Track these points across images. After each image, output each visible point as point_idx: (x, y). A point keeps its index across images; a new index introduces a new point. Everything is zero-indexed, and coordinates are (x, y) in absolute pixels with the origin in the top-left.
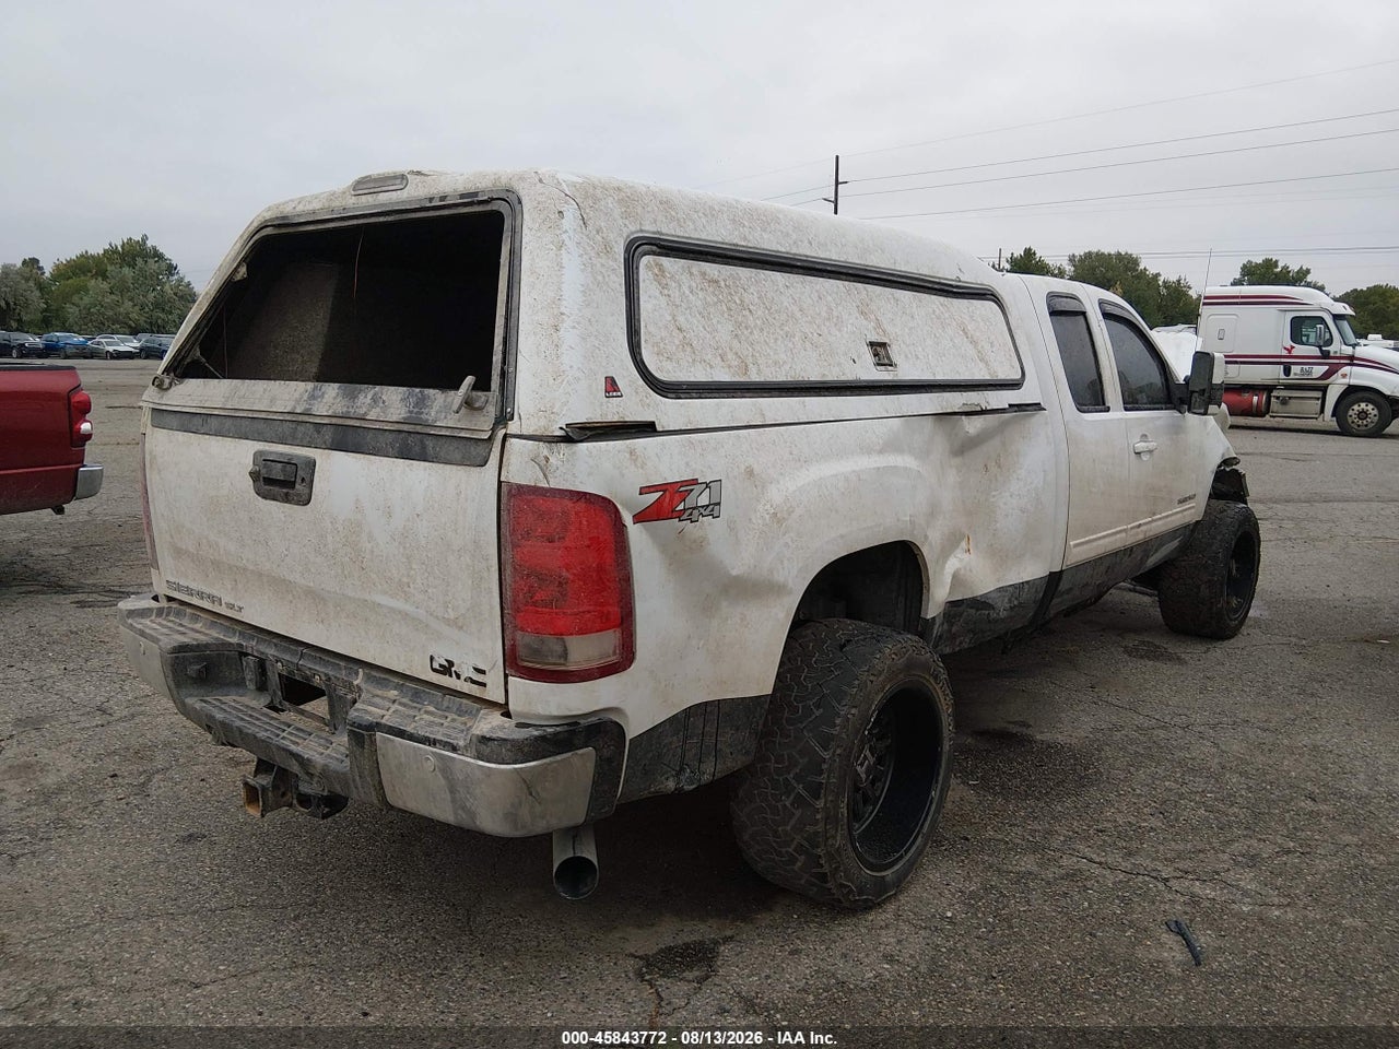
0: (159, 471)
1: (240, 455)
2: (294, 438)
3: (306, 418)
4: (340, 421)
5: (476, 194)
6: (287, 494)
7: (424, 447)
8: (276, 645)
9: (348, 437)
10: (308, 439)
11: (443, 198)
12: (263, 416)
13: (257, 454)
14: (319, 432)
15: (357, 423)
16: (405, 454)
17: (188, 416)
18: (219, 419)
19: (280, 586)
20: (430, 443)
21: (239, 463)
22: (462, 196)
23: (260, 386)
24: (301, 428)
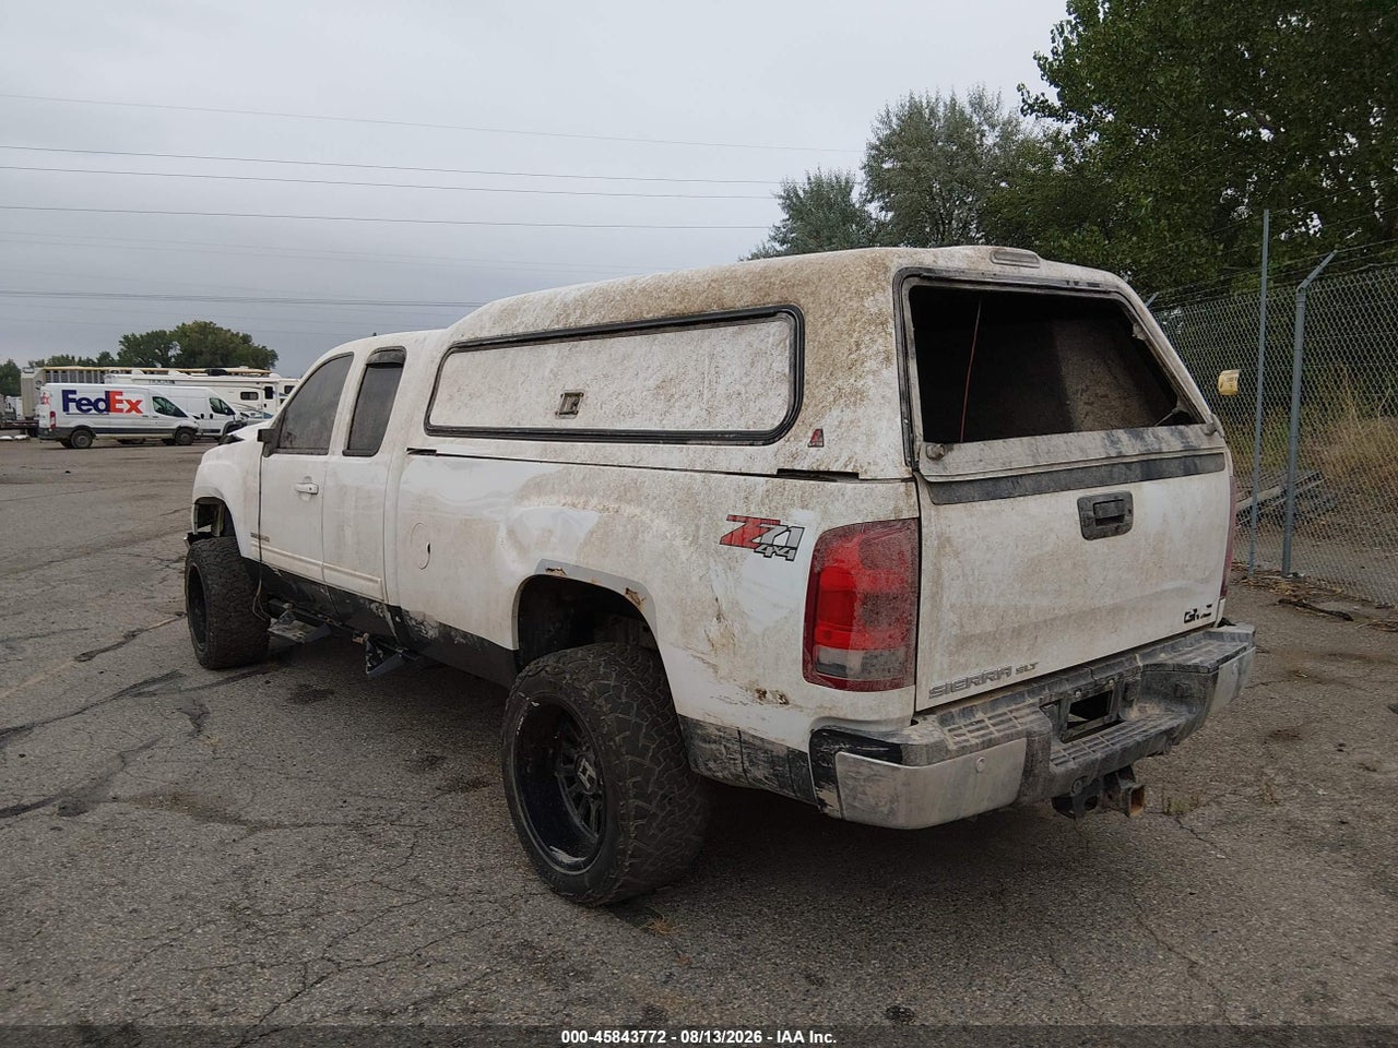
0: (957, 554)
1: (1062, 508)
2: (1112, 479)
3: (1119, 460)
4: (1145, 458)
5: (1097, 285)
6: (1117, 528)
7: (1195, 465)
8: (1068, 680)
9: (1151, 469)
10: (1124, 477)
11: (1076, 283)
12: (1082, 465)
13: (1081, 503)
14: (1130, 470)
15: (1158, 457)
16: (1188, 473)
17: (991, 483)
18: (1033, 477)
19: (1085, 618)
20: (1197, 461)
21: (1065, 515)
22: (1090, 284)
23: (1058, 440)
24: (1115, 469)
